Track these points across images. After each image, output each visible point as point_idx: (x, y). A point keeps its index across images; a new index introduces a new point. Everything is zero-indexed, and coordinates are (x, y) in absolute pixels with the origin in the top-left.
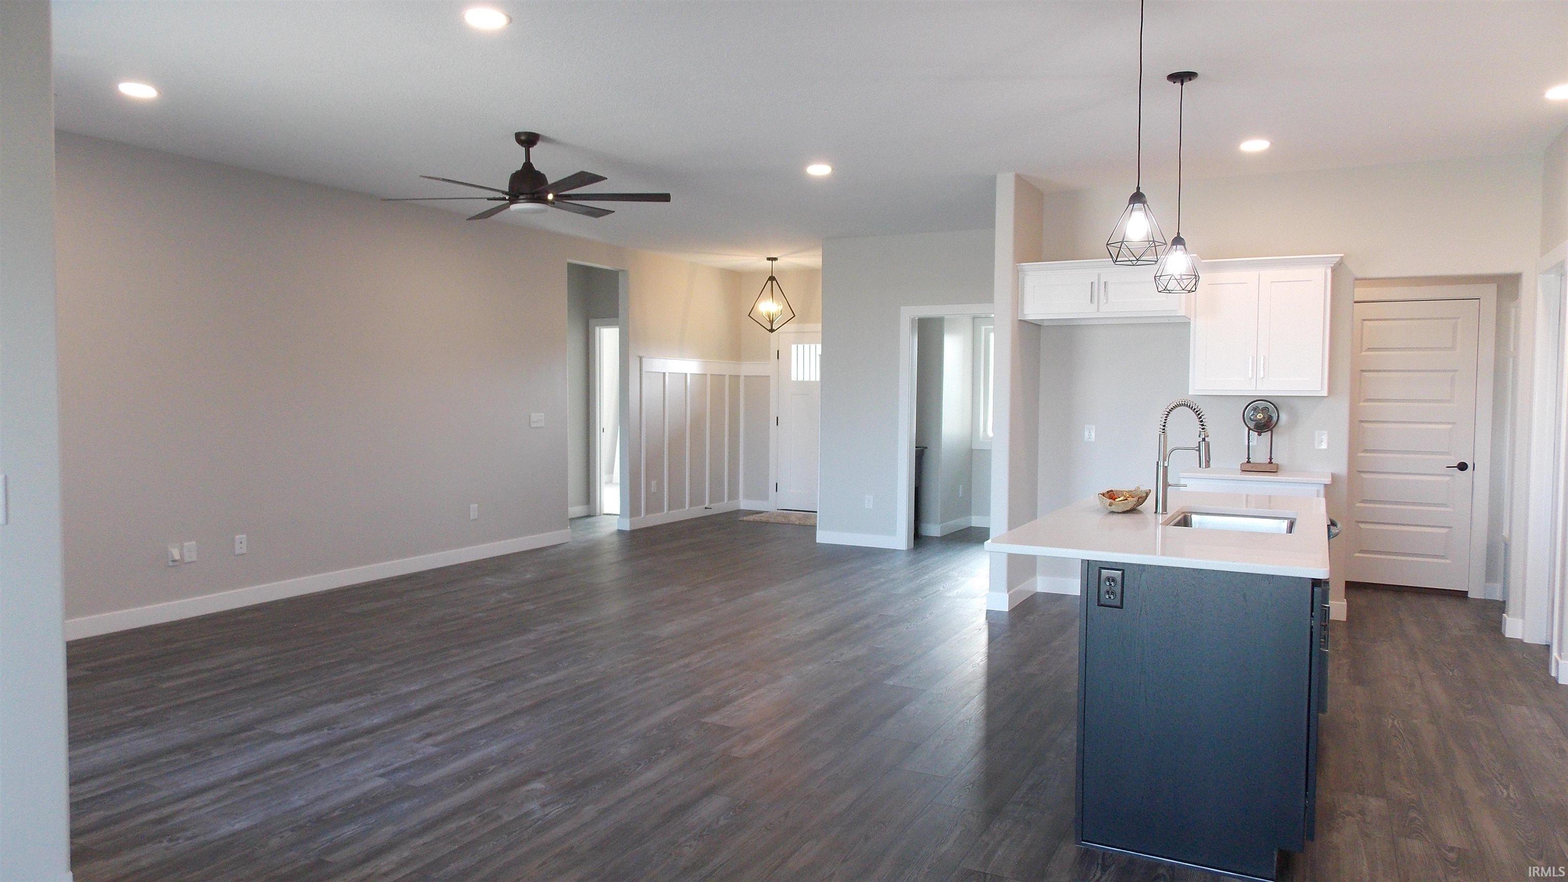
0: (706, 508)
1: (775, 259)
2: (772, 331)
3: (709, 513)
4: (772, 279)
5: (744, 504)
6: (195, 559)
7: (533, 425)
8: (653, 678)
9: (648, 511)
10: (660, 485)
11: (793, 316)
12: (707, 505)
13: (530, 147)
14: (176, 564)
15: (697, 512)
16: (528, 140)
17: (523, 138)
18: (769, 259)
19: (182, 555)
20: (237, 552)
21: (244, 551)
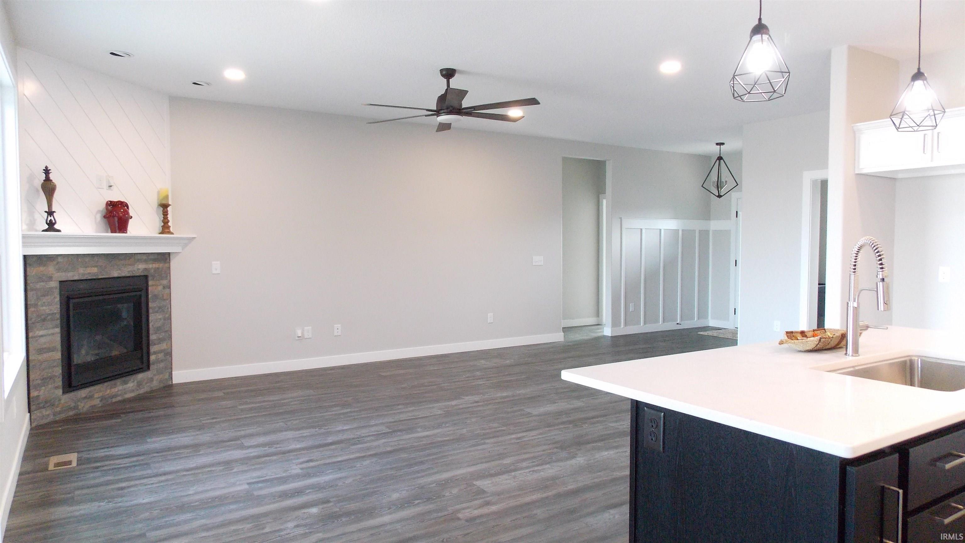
0: (677, 324)
1: (723, 144)
2: (719, 196)
3: (679, 327)
4: (720, 158)
5: (712, 323)
6: (311, 337)
7: (534, 264)
8: (488, 443)
9: (626, 324)
10: (637, 307)
11: (736, 184)
12: (678, 322)
13: (450, 79)
14: (300, 338)
15: (671, 326)
16: (448, 74)
17: (444, 73)
18: (717, 144)
19: (303, 333)
20: (336, 334)
21: (339, 334)
